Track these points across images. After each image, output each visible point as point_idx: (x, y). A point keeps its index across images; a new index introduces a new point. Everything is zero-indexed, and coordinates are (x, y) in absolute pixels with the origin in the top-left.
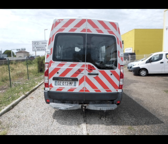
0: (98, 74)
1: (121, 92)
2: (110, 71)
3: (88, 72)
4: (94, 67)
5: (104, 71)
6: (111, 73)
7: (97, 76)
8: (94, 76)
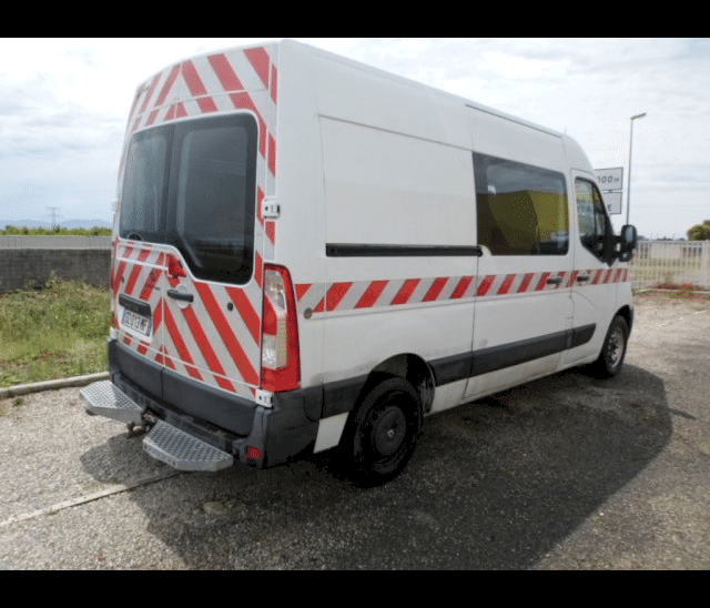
0: (190, 299)
1: (269, 405)
2: (228, 289)
3: (169, 288)
4: (181, 266)
5: (206, 285)
6: (229, 300)
7: (189, 308)
8: (183, 305)
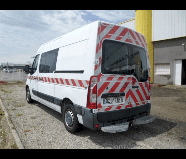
4: (136, 80)
5: (141, 83)
6: (145, 85)
8: (136, 89)
